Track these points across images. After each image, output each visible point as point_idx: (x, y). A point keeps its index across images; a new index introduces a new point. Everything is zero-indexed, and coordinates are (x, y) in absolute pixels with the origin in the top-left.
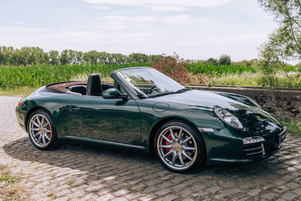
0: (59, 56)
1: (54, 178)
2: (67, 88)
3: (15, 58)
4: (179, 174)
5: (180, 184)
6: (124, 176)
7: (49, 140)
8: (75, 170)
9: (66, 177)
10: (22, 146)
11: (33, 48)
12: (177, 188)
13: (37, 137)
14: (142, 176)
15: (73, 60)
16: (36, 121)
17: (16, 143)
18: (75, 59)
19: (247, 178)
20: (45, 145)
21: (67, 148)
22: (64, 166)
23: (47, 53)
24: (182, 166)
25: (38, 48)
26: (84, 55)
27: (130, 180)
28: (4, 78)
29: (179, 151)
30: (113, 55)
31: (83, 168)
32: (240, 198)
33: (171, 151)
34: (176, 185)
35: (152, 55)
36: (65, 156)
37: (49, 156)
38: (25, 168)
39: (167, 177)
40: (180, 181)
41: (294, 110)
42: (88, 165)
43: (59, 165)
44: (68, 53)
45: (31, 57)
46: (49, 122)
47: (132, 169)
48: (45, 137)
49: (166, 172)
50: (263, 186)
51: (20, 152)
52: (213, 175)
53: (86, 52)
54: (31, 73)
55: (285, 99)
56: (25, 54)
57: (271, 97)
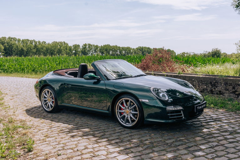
0: (80, 49)
1: (51, 128)
2: (66, 72)
3: (47, 50)
5: (126, 134)
6: (94, 129)
7: (53, 107)
8: (65, 125)
9: (58, 128)
10: (37, 110)
11: (61, 43)
13: (46, 104)
14: (105, 129)
15: (91, 52)
16: (46, 94)
17: (34, 108)
18: (93, 51)
19: (171, 134)
20: (51, 109)
22: (60, 122)
23: (71, 46)
24: (130, 124)
25: (64, 42)
26: (100, 48)
27: (96, 131)
28: (36, 65)
29: (129, 114)
30: (123, 48)
31: (70, 124)
32: (159, 144)
33: (124, 114)
34: (123, 135)
36: (62, 117)
37: (52, 116)
38: (36, 122)
39: (120, 131)
41: (237, 93)
42: (74, 122)
43: (56, 121)
44: (87, 47)
45: (59, 49)
46: (53, 95)
47: (100, 126)
48: (51, 104)
49: (121, 128)
50: (178, 138)
51: (35, 113)
52: (150, 131)
53: (101, 46)
54: (56, 62)
55: (231, 85)
56: (55, 47)
57: (221, 83)
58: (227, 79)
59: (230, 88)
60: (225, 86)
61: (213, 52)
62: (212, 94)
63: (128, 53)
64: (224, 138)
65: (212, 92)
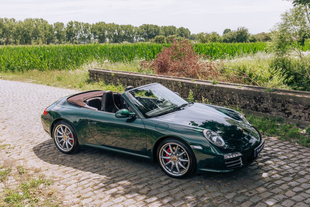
0: (65, 28)
1: (79, 181)
2: (85, 101)
3: (19, 31)
4: (176, 179)
5: (176, 188)
6: (133, 180)
7: (71, 146)
8: (95, 174)
9: (88, 180)
10: (48, 149)
11: (37, 20)
12: (173, 192)
14: (148, 181)
15: (80, 32)
17: (43, 146)
18: (82, 31)
19: (228, 183)
20: (68, 150)
21: (86, 151)
22: (86, 169)
23: (51, 25)
24: (178, 173)
25: (42, 19)
26: (92, 27)
27: (138, 184)
29: (176, 161)
30: (122, 27)
31: (101, 172)
32: (219, 201)
33: (170, 161)
34: (173, 189)
35: (164, 26)
36: (86, 160)
37: (72, 159)
38: (55, 171)
39: (167, 182)
40: (176, 185)
41: (287, 112)
42: (105, 169)
43: (81, 169)
44: (74, 25)
45: (35, 30)
46: (71, 132)
47: (140, 174)
48: (68, 143)
49: (166, 177)
50: (238, 190)
51: (48, 155)
52: (202, 181)
53: (93, 24)
54: (39, 55)
55: (280, 101)
56: (29, 27)
57: (267, 98)
58: (275, 94)
59: (279, 105)
60: (272, 102)
61: (238, 32)
62: (257, 111)
63: (129, 33)
64: (289, 187)
65: (256, 109)
